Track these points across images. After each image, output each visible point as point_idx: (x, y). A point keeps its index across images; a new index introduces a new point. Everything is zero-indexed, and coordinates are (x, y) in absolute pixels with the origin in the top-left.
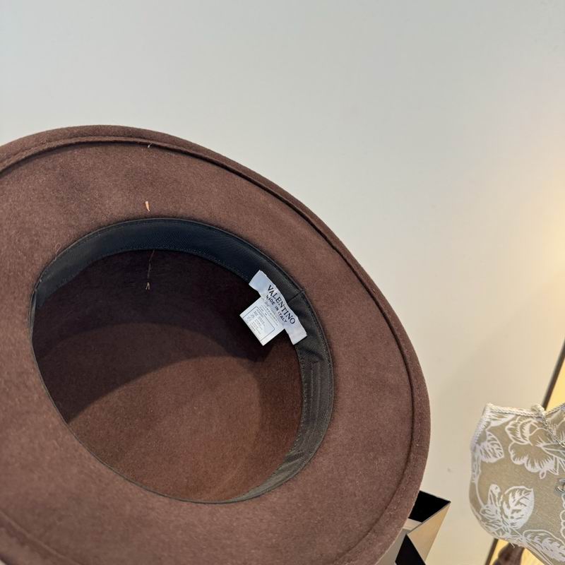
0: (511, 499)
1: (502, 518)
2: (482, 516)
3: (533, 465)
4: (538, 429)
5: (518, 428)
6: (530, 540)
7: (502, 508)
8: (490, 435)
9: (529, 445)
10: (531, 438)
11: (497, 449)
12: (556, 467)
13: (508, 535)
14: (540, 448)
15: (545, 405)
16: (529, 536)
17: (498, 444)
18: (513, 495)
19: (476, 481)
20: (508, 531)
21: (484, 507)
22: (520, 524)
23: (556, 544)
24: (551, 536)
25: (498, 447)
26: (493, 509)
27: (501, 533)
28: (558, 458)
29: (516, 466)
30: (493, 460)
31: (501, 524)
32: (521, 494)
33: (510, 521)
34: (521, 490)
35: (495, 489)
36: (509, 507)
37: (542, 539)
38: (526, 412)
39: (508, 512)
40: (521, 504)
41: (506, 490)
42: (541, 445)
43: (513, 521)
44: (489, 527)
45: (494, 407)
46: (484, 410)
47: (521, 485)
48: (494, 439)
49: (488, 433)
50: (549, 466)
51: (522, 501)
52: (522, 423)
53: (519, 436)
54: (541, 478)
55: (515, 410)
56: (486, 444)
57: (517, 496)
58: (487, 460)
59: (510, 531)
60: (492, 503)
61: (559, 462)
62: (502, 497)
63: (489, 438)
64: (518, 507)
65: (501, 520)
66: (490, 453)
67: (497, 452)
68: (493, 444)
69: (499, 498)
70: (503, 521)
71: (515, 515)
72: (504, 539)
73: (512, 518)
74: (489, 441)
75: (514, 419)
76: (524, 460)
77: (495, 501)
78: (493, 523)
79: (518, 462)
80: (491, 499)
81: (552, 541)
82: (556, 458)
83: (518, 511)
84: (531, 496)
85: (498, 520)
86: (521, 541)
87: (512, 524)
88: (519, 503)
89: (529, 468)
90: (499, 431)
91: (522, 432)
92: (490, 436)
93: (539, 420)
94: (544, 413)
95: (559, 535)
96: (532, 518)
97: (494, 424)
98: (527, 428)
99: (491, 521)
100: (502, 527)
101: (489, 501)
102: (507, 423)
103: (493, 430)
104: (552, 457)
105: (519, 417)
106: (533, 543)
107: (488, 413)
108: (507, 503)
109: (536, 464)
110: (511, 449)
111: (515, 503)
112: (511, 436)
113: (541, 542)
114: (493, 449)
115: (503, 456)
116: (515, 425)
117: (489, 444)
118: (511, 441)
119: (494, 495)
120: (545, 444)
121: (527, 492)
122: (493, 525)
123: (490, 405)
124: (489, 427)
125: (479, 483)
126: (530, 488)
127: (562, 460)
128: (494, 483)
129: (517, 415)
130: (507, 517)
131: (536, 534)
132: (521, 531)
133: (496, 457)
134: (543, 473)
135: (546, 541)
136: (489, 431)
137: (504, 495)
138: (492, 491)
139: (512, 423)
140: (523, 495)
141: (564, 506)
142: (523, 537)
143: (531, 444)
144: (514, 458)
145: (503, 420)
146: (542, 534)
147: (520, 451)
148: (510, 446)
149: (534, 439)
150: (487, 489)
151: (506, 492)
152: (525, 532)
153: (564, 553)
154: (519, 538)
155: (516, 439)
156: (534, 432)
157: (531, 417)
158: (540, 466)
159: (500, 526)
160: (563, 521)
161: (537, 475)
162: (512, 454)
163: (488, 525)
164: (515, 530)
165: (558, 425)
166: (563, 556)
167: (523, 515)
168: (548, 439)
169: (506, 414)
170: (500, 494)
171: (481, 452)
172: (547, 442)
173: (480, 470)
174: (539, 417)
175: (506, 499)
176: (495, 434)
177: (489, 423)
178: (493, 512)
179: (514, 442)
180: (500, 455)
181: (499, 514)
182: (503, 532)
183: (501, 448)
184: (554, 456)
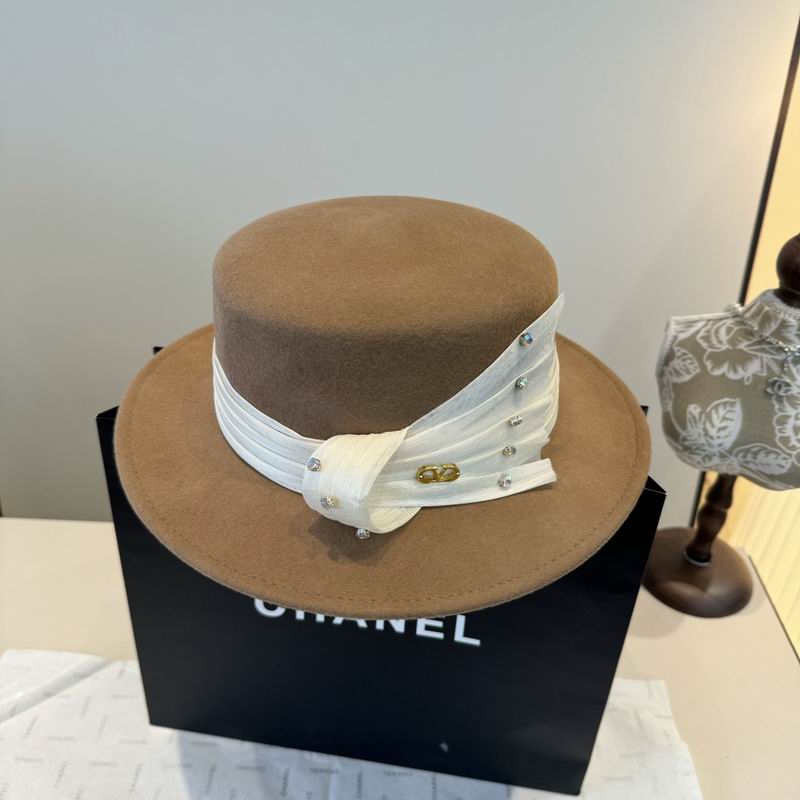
0: (714, 417)
1: (706, 441)
2: (684, 446)
3: (735, 371)
4: (736, 328)
5: (713, 334)
6: (742, 460)
7: (705, 430)
8: (678, 351)
9: (728, 350)
10: (730, 342)
11: (693, 363)
12: (762, 366)
13: (716, 460)
14: (741, 350)
15: (742, 300)
16: (741, 455)
17: (690, 359)
18: (717, 412)
19: (670, 408)
20: (715, 455)
21: (683, 434)
22: (728, 443)
23: (773, 456)
24: (766, 449)
25: (689, 361)
26: (694, 433)
27: (707, 460)
28: (765, 356)
29: (716, 377)
30: (687, 378)
31: (706, 448)
32: (725, 408)
33: (716, 442)
34: (725, 404)
35: (694, 409)
36: (713, 426)
37: (756, 454)
38: (720, 314)
39: (713, 432)
40: (727, 419)
41: (707, 406)
42: (743, 346)
43: (719, 441)
44: (693, 456)
45: (679, 318)
46: (668, 325)
47: (724, 397)
48: (684, 354)
49: (676, 349)
50: (754, 367)
51: (729, 415)
52: (715, 327)
53: (714, 341)
54: (747, 383)
55: (706, 316)
56: (676, 363)
57: (722, 411)
58: (679, 380)
59: (718, 454)
60: (692, 427)
61: (765, 360)
62: (703, 417)
63: (678, 354)
64: (724, 424)
65: (705, 443)
66: (683, 373)
67: (691, 367)
68: (684, 360)
69: (700, 419)
70: (709, 445)
71: (722, 434)
72: (710, 468)
73: (718, 437)
74: (679, 357)
75: (705, 325)
76: (724, 369)
77: (696, 422)
78: (697, 449)
79: (717, 372)
80: (690, 422)
81: (768, 453)
82: (761, 358)
83: (724, 428)
84: (738, 408)
85: (703, 445)
86: (732, 466)
87: (720, 445)
88: (724, 419)
89: (732, 376)
90: (691, 345)
91: (717, 337)
92: (681, 351)
93: (738, 319)
94: (741, 309)
95: (775, 446)
96: (742, 433)
97: (682, 336)
98: (723, 331)
99: (694, 447)
100: (707, 452)
101: (689, 425)
102: (698, 332)
103: (682, 344)
104: (756, 356)
105: (711, 322)
106: (747, 462)
107: (673, 328)
108: (711, 422)
109: (740, 369)
110: (707, 360)
111: (720, 419)
112: (704, 345)
113: (755, 458)
114: (685, 366)
115: (698, 370)
116: (708, 331)
117: (679, 361)
118: (705, 351)
119: (694, 417)
120: (748, 343)
121: (732, 404)
122: (697, 451)
123: (674, 318)
124: (677, 341)
125: (674, 407)
126: (735, 398)
127: (770, 356)
128: (691, 403)
129: (709, 320)
130: (712, 438)
131: (747, 451)
132: (730, 452)
133: (688, 372)
134: (748, 379)
135: (761, 456)
136: (679, 345)
137: (706, 414)
138: (690, 413)
139: (704, 329)
140: (728, 408)
141: (776, 411)
142: (733, 458)
143: (730, 347)
144: (712, 369)
145: (693, 330)
146: (755, 449)
147: (718, 359)
148: (705, 356)
149: (732, 342)
150: (685, 412)
151: (708, 410)
152: (735, 451)
153: (783, 463)
154: (729, 462)
155: (712, 347)
156: (732, 333)
157: (726, 318)
158: (744, 370)
159: (705, 451)
160: (777, 427)
161: (741, 381)
162: (709, 365)
163: (691, 453)
164: (723, 451)
165: (759, 318)
166: (782, 467)
167: (730, 432)
168: (750, 337)
169: (694, 322)
170: (701, 414)
171: (671, 373)
172: (749, 340)
173: (673, 395)
174: (736, 316)
175: (709, 417)
176: (685, 348)
177: (676, 337)
178: (695, 436)
179: (709, 350)
180: (695, 370)
181: (702, 435)
182: (709, 457)
183: (695, 361)
184: (759, 354)
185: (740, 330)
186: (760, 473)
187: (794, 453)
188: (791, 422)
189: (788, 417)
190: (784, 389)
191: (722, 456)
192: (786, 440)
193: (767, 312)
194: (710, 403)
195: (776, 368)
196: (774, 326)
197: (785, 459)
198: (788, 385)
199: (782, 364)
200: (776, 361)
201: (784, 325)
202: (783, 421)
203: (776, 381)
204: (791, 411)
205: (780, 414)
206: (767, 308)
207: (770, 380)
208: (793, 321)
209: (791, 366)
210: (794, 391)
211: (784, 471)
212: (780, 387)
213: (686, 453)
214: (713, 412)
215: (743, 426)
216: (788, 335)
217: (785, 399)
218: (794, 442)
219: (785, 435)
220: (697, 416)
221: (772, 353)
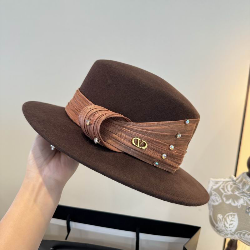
0: (228, 219)
1: (225, 228)
2: (217, 229)
3: (234, 203)
5: (225, 188)
6: (239, 236)
7: (225, 225)
9: (231, 195)
12: (244, 201)
13: (229, 236)
14: (236, 195)
15: (235, 175)
16: (239, 234)
19: (211, 214)
20: (229, 234)
21: (217, 225)
22: (233, 230)
26: (220, 225)
28: (245, 198)
29: (227, 204)
30: (217, 204)
31: (225, 231)
32: (231, 216)
33: (229, 229)
34: (231, 215)
35: (220, 216)
36: (227, 223)
37: (244, 235)
38: (227, 179)
39: (227, 225)
40: (233, 221)
42: (237, 193)
43: (230, 229)
44: (221, 234)
47: (231, 212)
48: (216, 194)
49: (213, 192)
50: (241, 202)
51: (233, 219)
52: (226, 185)
53: (226, 190)
54: (239, 207)
55: (223, 180)
57: (230, 218)
58: (214, 204)
59: (230, 234)
60: (220, 223)
61: (245, 199)
62: (224, 220)
64: (232, 223)
65: (225, 229)
66: (215, 201)
67: (218, 200)
68: (216, 196)
69: (223, 220)
70: (226, 230)
71: (231, 226)
72: (228, 238)
73: (230, 228)
74: (214, 195)
75: (223, 184)
76: (230, 201)
77: (221, 221)
78: (222, 231)
79: (228, 202)
81: (249, 234)
83: (232, 224)
84: (236, 217)
85: (224, 230)
86: (236, 237)
87: (230, 231)
88: (231, 221)
89: (233, 204)
90: (218, 191)
92: (214, 193)
93: (234, 182)
94: (235, 179)
96: (239, 226)
97: (215, 187)
98: (229, 187)
100: (226, 233)
101: (218, 222)
102: (220, 186)
103: (215, 190)
104: (242, 198)
106: (241, 237)
107: (211, 183)
109: (236, 202)
111: (230, 221)
112: (223, 191)
113: (244, 236)
114: (216, 198)
115: (221, 201)
116: (224, 186)
118: (223, 194)
119: (220, 219)
121: (234, 215)
122: (222, 232)
123: (212, 179)
124: (213, 189)
125: (213, 214)
126: (235, 213)
127: (247, 198)
128: (219, 213)
129: (224, 182)
130: (227, 228)
131: (241, 233)
132: (234, 233)
134: (239, 206)
135: (246, 235)
139: (222, 185)
140: (233, 217)
142: (236, 235)
143: (232, 193)
144: (226, 201)
145: (218, 185)
146: (244, 233)
147: (228, 197)
148: (223, 196)
149: (233, 191)
150: (217, 217)
151: (225, 217)
152: (236, 233)
154: (234, 236)
155: (225, 192)
156: (232, 188)
157: (230, 181)
158: (238, 203)
159: (225, 232)
161: (237, 207)
162: (225, 199)
163: (220, 232)
164: (231, 233)
165: (242, 183)
167: (234, 226)
168: (239, 190)
169: (218, 182)
170: (223, 218)
171: (211, 201)
172: (239, 191)
173: (212, 209)
174: (233, 181)
175: (226, 220)
176: (216, 192)
177: (212, 188)
178: (221, 227)
179: (224, 194)
180: (220, 201)
181: (224, 227)
182: (227, 234)
183: (219, 197)
184: (243, 197)
185: (235, 187)
186: (247, 241)
194: (226, 214)
195: (249, 203)
200: (249, 200)
203: (249, 207)
206: (244, 180)
207: (247, 207)
213: (218, 232)
214: (227, 218)
215: (238, 223)
220: (221, 219)
221: (247, 197)
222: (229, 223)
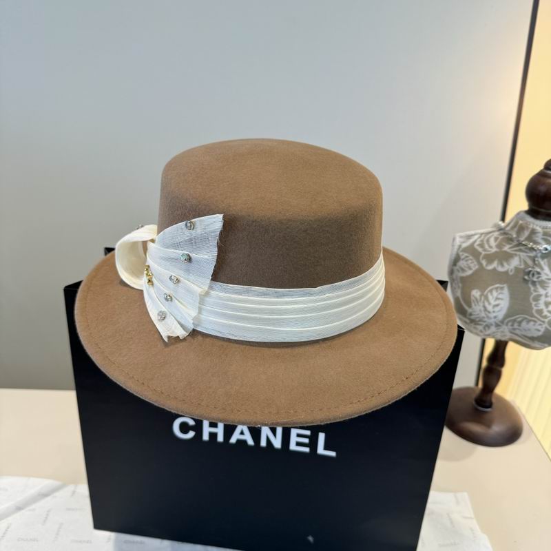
0: (490, 297)
1: (486, 314)
2: (470, 319)
3: (502, 265)
4: (501, 237)
5: (485, 242)
6: (511, 327)
7: (484, 307)
8: (463, 255)
9: (496, 252)
10: (497, 246)
11: (471, 263)
12: (520, 261)
13: (493, 329)
14: (505, 252)
15: (503, 219)
16: (510, 324)
17: (471, 260)
18: (492, 294)
19: (459, 294)
20: (492, 325)
21: (469, 310)
22: (501, 316)
23: (532, 323)
24: (526, 318)
25: (470, 261)
26: (477, 310)
27: (487, 328)
28: (521, 254)
29: (489, 270)
30: (469, 272)
31: (486, 319)
32: (497, 292)
33: (492, 315)
34: (497, 288)
35: (476, 293)
36: (490, 304)
37: (520, 323)
38: (490, 230)
39: (490, 308)
40: (499, 299)
41: (485, 290)
42: (507, 248)
43: (494, 314)
44: (478, 327)
45: (462, 234)
46: (454, 239)
47: (496, 284)
48: (467, 257)
49: (461, 253)
50: (515, 262)
51: (500, 296)
52: (486, 238)
53: (487, 247)
54: (511, 274)
55: (480, 231)
56: (462, 263)
57: (495, 294)
58: (464, 275)
59: (494, 324)
60: (475, 305)
61: (522, 257)
62: (483, 298)
63: (462, 257)
64: (497, 302)
66: (466, 269)
67: (472, 265)
68: (467, 261)
69: (481, 299)
70: (488, 317)
71: (497, 309)
72: (489, 335)
73: (494, 312)
74: (463, 259)
75: (480, 237)
76: (495, 265)
77: (478, 302)
78: (479, 321)
79: (490, 267)
80: (474, 302)
81: (529, 321)
82: (519, 255)
83: (497, 305)
84: (506, 291)
85: (484, 317)
86: (504, 333)
87: (495, 317)
88: (497, 299)
89: (500, 269)
90: (471, 250)
91: (488, 244)
93: (502, 232)
94: (503, 225)
95: (533, 316)
96: (511, 308)
97: (464, 245)
98: (492, 240)
99: (477, 320)
100: (487, 323)
101: (473, 305)
102: (475, 241)
103: (465, 250)
104: (516, 255)
106: (514, 329)
107: (458, 240)
108: (488, 301)
109: (505, 264)
110: (482, 259)
111: (494, 299)
112: (480, 250)
113: (520, 326)
114: (468, 264)
115: (477, 267)
116: (482, 241)
118: (481, 253)
119: (477, 299)
120: (508, 246)
121: (502, 288)
122: (480, 323)
123: (458, 234)
124: (461, 249)
125: (463, 293)
126: (503, 284)
127: (525, 254)
128: (474, 289)
129: (482, 234)
130: (489, 312)
131: (514, 321)
132: (502, 322)
133: (470, 268)
134: (511, 271)
135: (524, 324)
136: (462, 251)
137: (484, 296)
138: (474, 296)
139: (479, 240)
140: (499, 292)
141: (532, 292)
142: (505, 327)
143: (498, 250)
144: (487, 265)
145: (471, 241)
146: (519, 320)
147: (490, 258)
148: (481, 257)
149: (499, 246)
150: (470, 293)
151: (486, 292)
152: (506, 321)
153: (539, 328)
154: (501, 330)
155: (485, 250)
156: (499, 240)
157: (494, 231)
158: (508, 264)
159: (485, 322)
160: (534, 303)
161: (506, 272)
162: (484, 263)
163: (475, 324)
164: (497, 322)
165: (516, 229)
166: (539, 331)
167: (501, 308)
168: (511, 242)
169: (472, 235)
170: (481, 296)
171: (458, 270)
172: (510, 244)
173: (460, 285)
174: (501, 229)
175: (487, 298)
176: (467, 253)
177: (460, 246)
178: (478, 312)
179: (484, 253)
180: (475, 267)
181: (483, 312)
182: (488, 326)
183: (474, 261)
184: (518, 253)
185: (504, 238)
186: (524, 336)
187: (546, 320)
188: (543, 299)
189: (540, 296)
190: (536, 276)
191: (497, 325)
192: (540, 312)
193: (521, 224)
194: (488, 287)
195: (530, 262)
196: (526, 233)
197: (540, 325)
198: (539, 273)
199: (533, 259)
200: (530, 257)
201: (533, 232)
202: (537, 298)
203: (530, 271)
204: (542, 291)
205: (535, 294)
206: (521, 222)
207: (527, 270)
208: (539, 229)
209: (540, 260)
210: (544, 277)
211: (540, 333)
212: (533, 275)
213: (472, 325)
214: (489, 294)
215: (510, 303)
216: (537, 239)
217: (537, 283)
218: (545, 313)
219: (539, 308)
220: (478, 297)
221: (526, 252)
222: (493, 302)
